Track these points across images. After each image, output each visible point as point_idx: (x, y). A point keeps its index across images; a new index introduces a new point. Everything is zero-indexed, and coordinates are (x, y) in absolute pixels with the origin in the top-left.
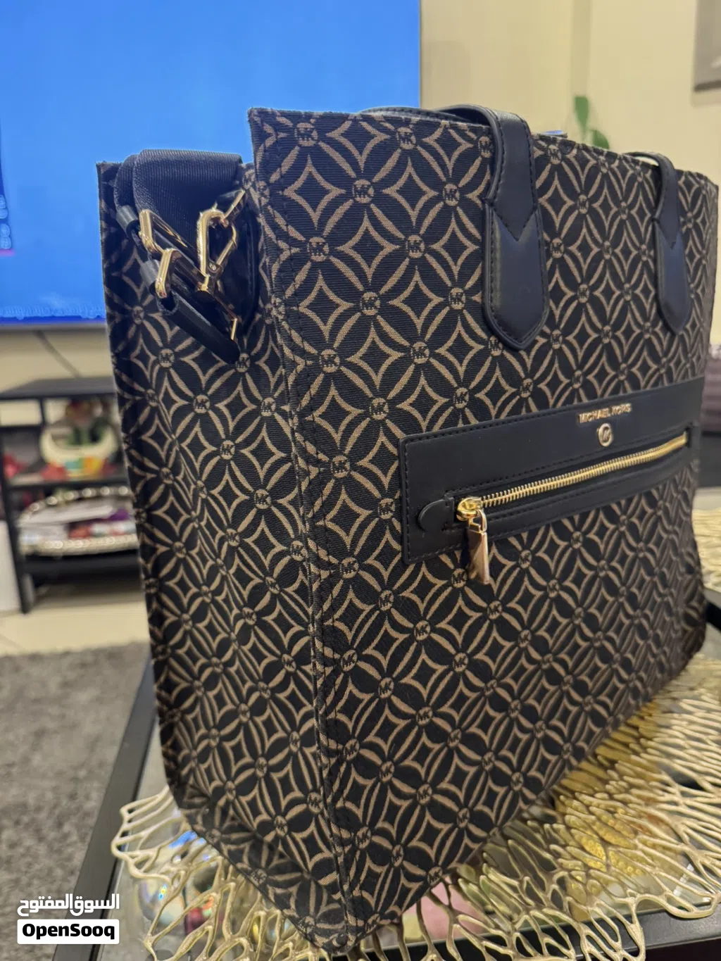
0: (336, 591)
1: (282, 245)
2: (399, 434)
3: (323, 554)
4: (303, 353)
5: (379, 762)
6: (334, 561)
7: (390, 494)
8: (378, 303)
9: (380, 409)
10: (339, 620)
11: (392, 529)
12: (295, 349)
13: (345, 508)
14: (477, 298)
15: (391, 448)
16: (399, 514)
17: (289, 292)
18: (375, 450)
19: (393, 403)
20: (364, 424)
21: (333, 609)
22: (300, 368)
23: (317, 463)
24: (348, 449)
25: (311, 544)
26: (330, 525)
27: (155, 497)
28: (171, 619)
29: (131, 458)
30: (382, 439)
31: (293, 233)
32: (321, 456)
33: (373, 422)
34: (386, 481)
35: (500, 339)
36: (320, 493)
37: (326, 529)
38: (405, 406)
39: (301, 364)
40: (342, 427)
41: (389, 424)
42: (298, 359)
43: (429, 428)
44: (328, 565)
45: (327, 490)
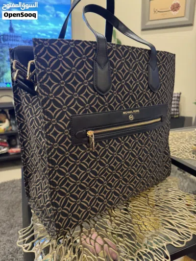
0: (52, 151)
1: (39, 69)
2: (70, 115)
3: (49, 142)
4: (44, 95)
5: (66, 192)
6: (52, 143)
7: (68, 128)
8: (64, 83)
9: (65, 108)
10: (54, 157)
11: (68, 137)
12: (42, 93)
13: (55, 131)
14: (92, 83)
15: (68, 118)
16: (70, 134)
17: (41, 80)
18: (64, 118)
19: (68, 107)
20: (61, 112)
21: (51, 155)
22: (43, 98)
23: (48, 120)
24: (56, 117)
25: (46, 139)
26: (51, 135)
27: (23, 127)
28: (27, 157)
29: (17, 118)
30: (65, 115)
31: (42, 67)
32: (49, 119)
33: (63, 111)
34: (66, 125)
35: (98, 93)
36: (48, 128)
37: (50, 136)
38: (72, 108)
39: (44, 97)
40: (55, 112)
41: (68, 112)
42: (43, 96)
43: (79, 113)
44: (50, 144)
45: (50, 127)
